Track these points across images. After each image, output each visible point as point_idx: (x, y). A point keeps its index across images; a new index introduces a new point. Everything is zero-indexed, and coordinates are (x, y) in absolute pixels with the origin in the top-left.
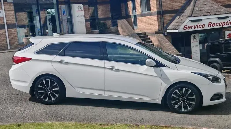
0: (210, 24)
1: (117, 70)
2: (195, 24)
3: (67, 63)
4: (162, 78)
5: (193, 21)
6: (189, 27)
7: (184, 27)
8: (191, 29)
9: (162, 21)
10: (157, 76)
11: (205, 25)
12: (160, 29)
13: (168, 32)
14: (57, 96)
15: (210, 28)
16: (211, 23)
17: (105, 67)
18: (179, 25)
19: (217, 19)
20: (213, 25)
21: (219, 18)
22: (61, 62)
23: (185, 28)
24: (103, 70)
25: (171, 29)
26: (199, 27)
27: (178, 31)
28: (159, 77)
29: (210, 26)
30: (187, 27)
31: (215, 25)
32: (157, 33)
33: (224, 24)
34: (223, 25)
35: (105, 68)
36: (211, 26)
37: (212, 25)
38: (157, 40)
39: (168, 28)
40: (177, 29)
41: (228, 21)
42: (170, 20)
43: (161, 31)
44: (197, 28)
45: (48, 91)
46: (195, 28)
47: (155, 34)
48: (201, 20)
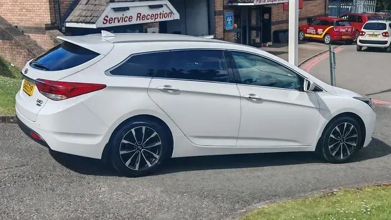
0: (139, 16)
1: (260, 100)
2: (119, 15)
3: (176, 92)
4: (319, 110)
5: (116, 10)
6: (111, 19)
7: (104, 19)
8: (114, 22)
9: (57, 6)
10: (314, 106)
11: (132, 17)
12: (54, 21)
13: (67, 26)
14: (158, 157)
15: (139, 22)
16: (140, 14)
17: (242, 95)
18: (94, 15)
19: (148, 7)
20: (143, 17)
21: (151, 7)
22: (166, 90)
23: (105, 22)
24: (238, 100)
25: (77, 22)
26: (125, 21)
27: (95, 25)
28: (316, 108)
29: (139, 18)
30: (108, 19)
31: (146, 18)
32: (48, 28)
33: (157, 16)
34: (155, 18)
35: (240, 97)
36: (140, 20)
37: (141, 17)
38: (52, 41)
39: (67, 20)
40: (94, 23)
41: (162, 13)
42: (69, 5)
43: (56, 25)
44: (122, 22)
45: (138, 149)
46: (119, 22)
47: (46, 30)
48: (127, 9)
